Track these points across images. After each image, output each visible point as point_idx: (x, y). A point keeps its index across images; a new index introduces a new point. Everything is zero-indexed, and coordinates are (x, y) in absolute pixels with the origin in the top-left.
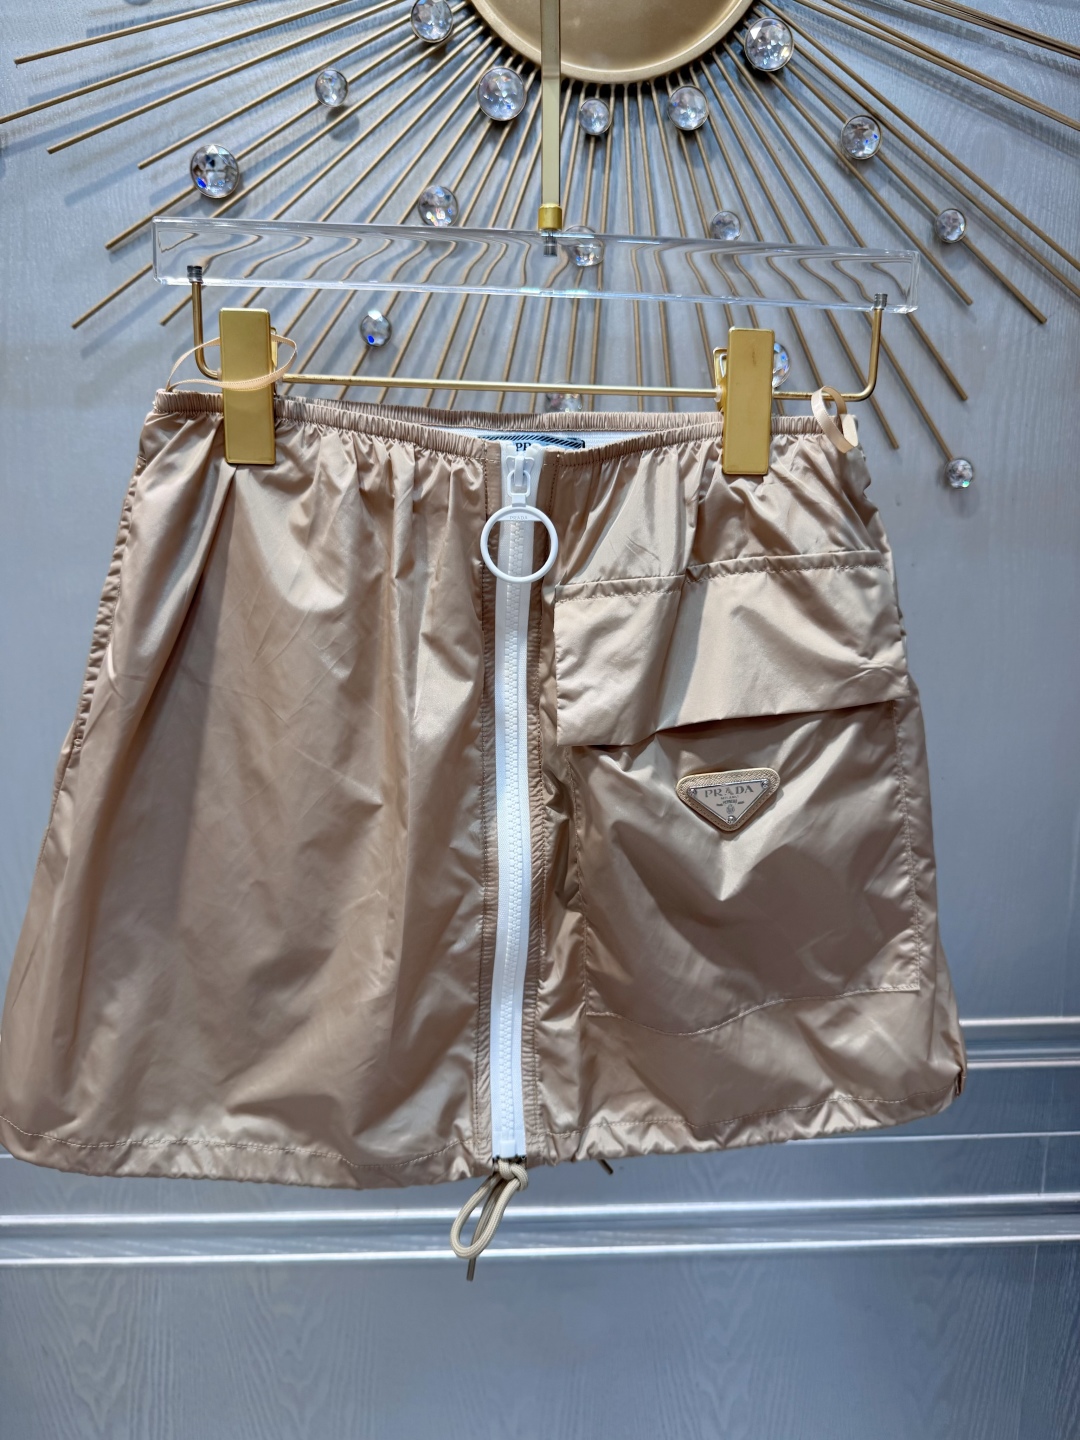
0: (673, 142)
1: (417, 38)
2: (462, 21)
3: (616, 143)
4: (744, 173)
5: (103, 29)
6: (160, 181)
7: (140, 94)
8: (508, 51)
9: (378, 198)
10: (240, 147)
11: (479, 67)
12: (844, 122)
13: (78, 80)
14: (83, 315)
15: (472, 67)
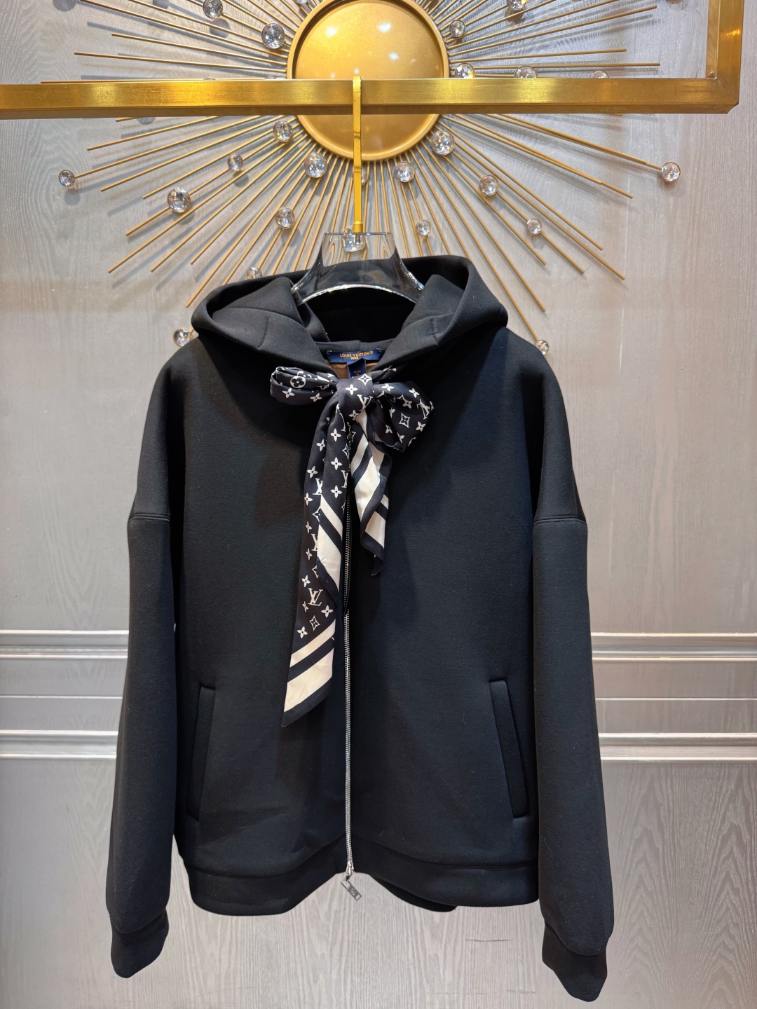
0: (398, 187)
1: (276, 140)
2: (297, 132)
3: (371, 188)
4: (433, 203)
5: (129, 135)
6: (153, 205)
7: (145, 164)
8: (319, 146)
9: (257, 214)
10: (192, 190)
11: (305, 153)
12: (480, 177)
13: (116, 158)
14: (114, 267)
15: (302, 153)
